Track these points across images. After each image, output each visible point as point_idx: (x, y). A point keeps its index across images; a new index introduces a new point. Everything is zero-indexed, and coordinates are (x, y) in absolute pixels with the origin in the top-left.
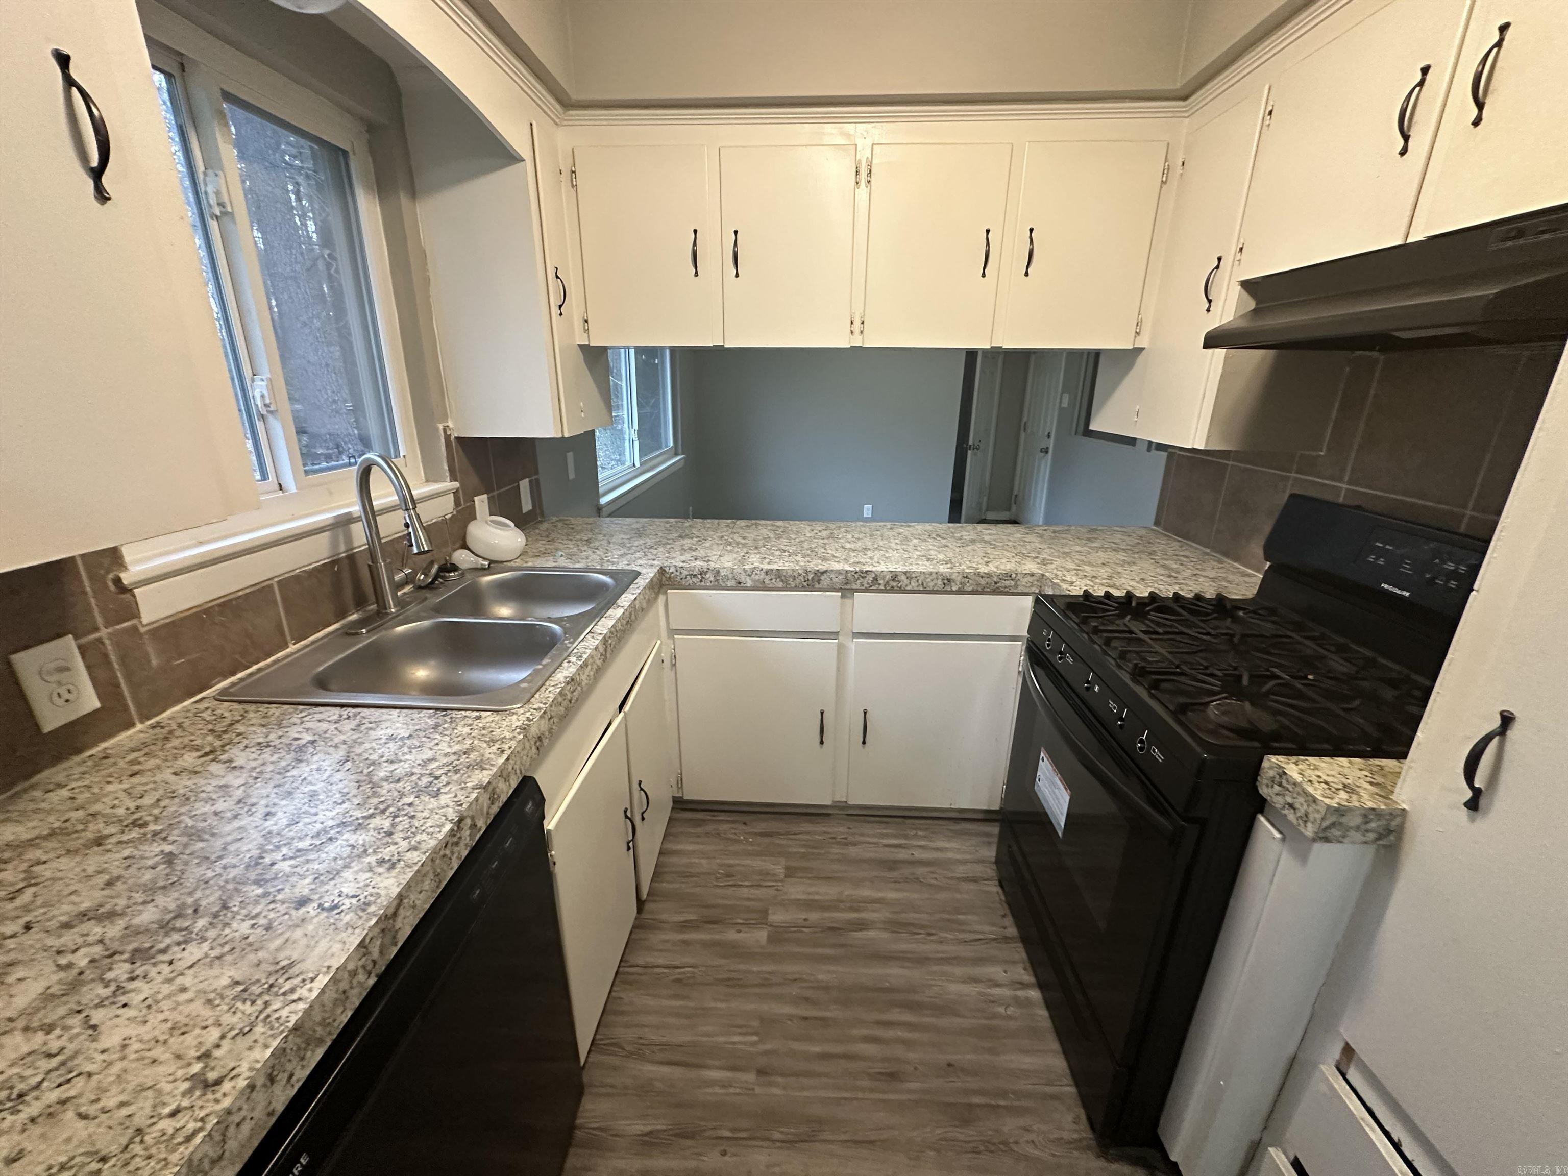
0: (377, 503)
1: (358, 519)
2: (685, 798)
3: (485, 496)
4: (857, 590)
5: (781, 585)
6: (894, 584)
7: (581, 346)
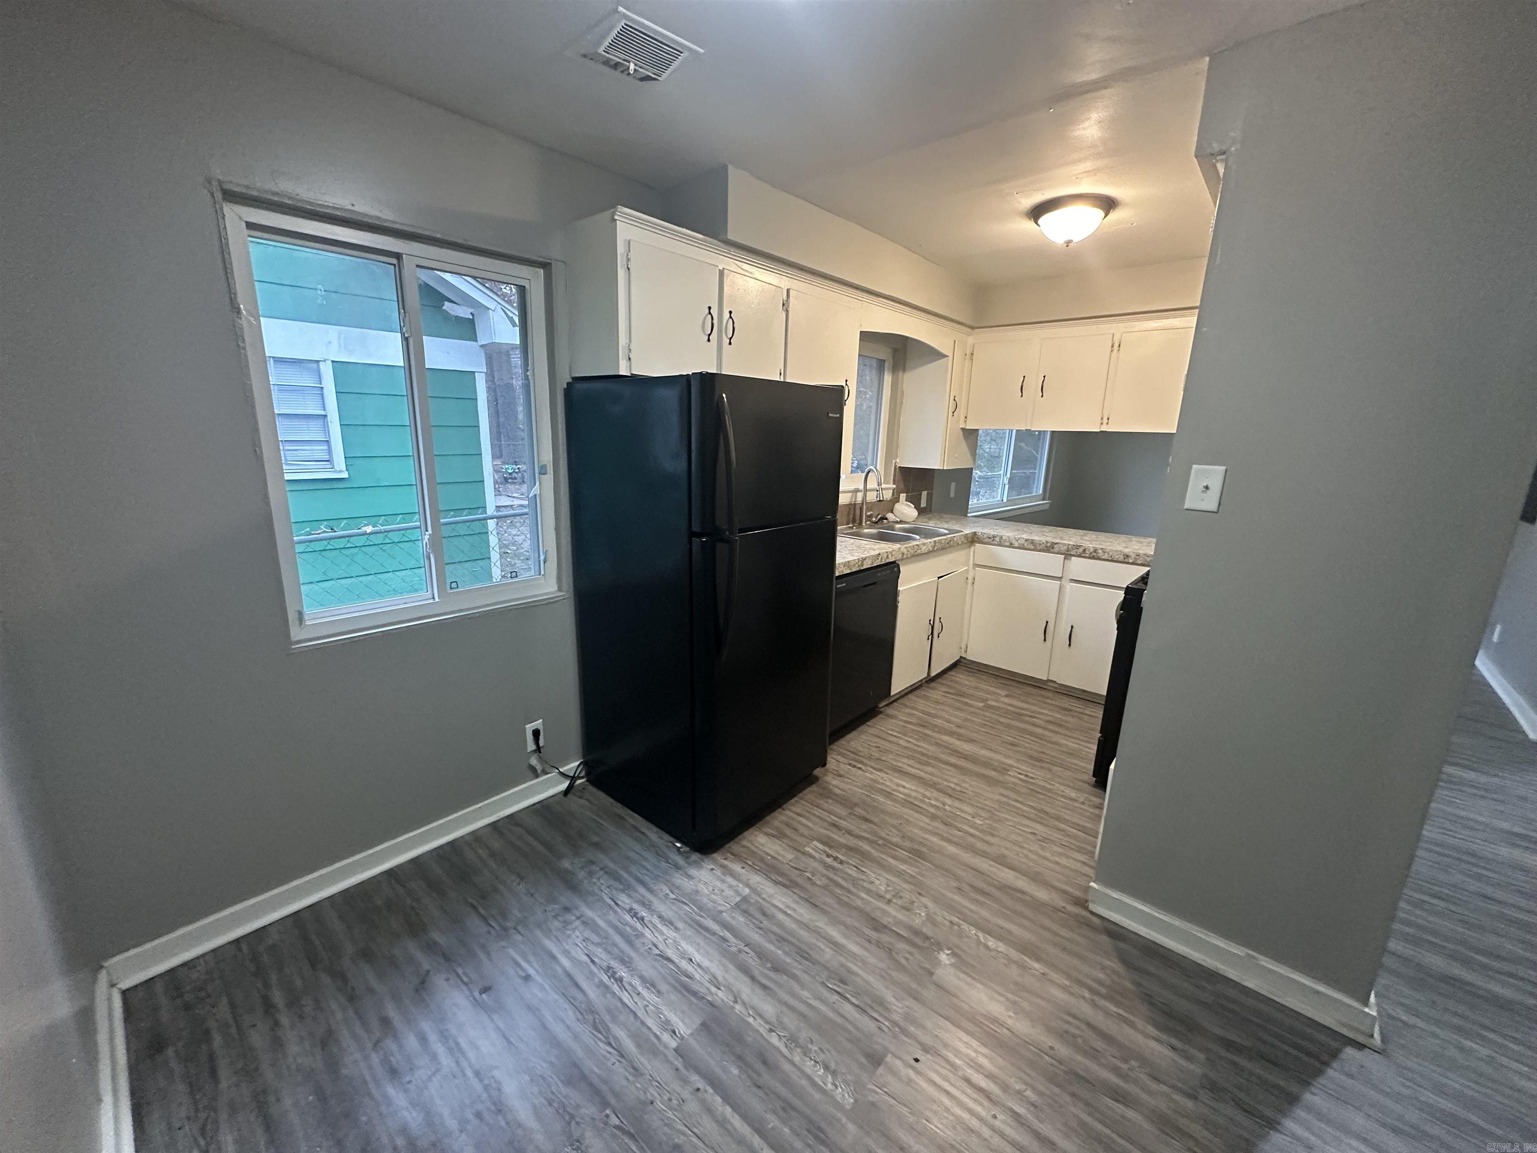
0: (868, 487)
1: (861, 491)
2: (967, 658)
3: (905, 495)
4: (1074, 556)
5: (1032, 547)
6: (1095, 554)
7: (962, 429)
